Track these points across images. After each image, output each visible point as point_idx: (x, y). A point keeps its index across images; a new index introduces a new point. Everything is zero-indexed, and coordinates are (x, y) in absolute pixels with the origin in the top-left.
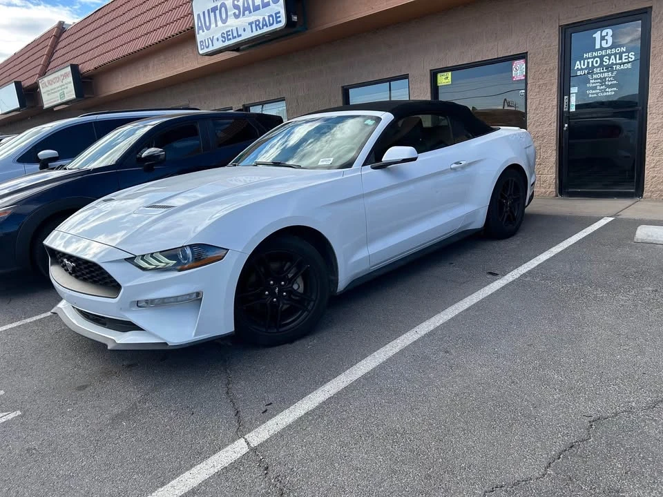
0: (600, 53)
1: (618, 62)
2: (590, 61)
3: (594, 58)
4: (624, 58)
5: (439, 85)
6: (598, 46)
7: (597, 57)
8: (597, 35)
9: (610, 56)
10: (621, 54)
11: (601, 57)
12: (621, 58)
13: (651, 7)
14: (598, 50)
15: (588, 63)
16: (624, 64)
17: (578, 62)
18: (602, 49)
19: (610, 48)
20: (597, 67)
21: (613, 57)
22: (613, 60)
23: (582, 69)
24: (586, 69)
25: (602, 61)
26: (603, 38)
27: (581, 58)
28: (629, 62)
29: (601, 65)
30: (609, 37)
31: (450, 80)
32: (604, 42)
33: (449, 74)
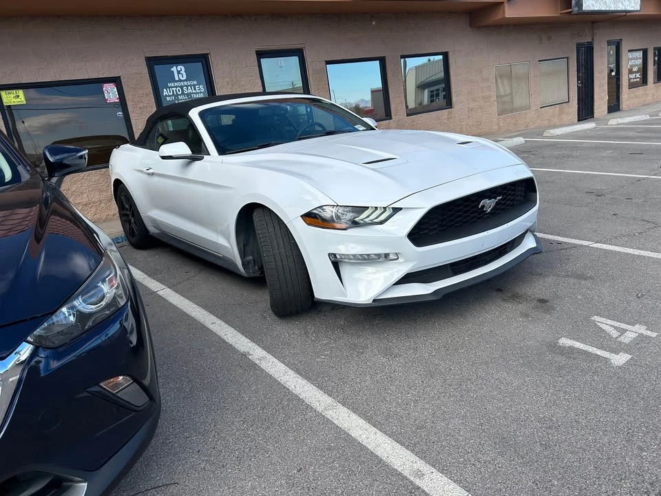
0: (179, 84)
1: (194, 91)
2: (174, 89)
3: (176, 87)
4: (197, 89)
5: (5, 104)
6: (177, 79)
7: (179, 87)
8: (174, 69)
9: (187, 86)
10: (194, 86)
11: (182, 87)
12: (195, 89)
13: (208, 54)
14: (177, 81)
15: (173, 91)
16: (198, 93)
17: (165, 90)
18: (180, 81)
19: (186, 80)
20: (180, 95)
21: (189, 87)
22: (190, 90)
23: (169, 96)
24: (172, 95)
25: (183, 90)
26: (179, 72)
27: (167, 87)
28: (201, 92)
29: (183, 93)
30: (183, 72)
31: (23, 99)
32: (180, 75)
33: (21, 92)
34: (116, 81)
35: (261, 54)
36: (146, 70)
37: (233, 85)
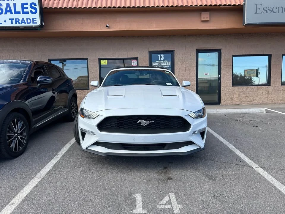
0: (160, 61)
1: (166, 65)
2: (158, 63)
3: (159, 62)
5: (101, 64)
6: (160, 59)
8: (159, 56)
10: (166, 62)
12: (166, 64)
13: (174, 50)
14: (160, 60)
16: (167, 65)
17: (154, 63)
18: (161, 60)
19: (163, 60)
20: (159, 66)
21: (164, 63)
22: (164, 64)
23: (155, 66)
24: (156, 66)
25: (161, 64)
26: (161, 57)
28: (168, 65)
29: (161, 65)
30: (163, 57)
31: (107, 63)
32: (161, 58)
33: (106, 61)
34: (137, 59)
35: (198, 51)
36: (148, 56)
37: (183, 63)
